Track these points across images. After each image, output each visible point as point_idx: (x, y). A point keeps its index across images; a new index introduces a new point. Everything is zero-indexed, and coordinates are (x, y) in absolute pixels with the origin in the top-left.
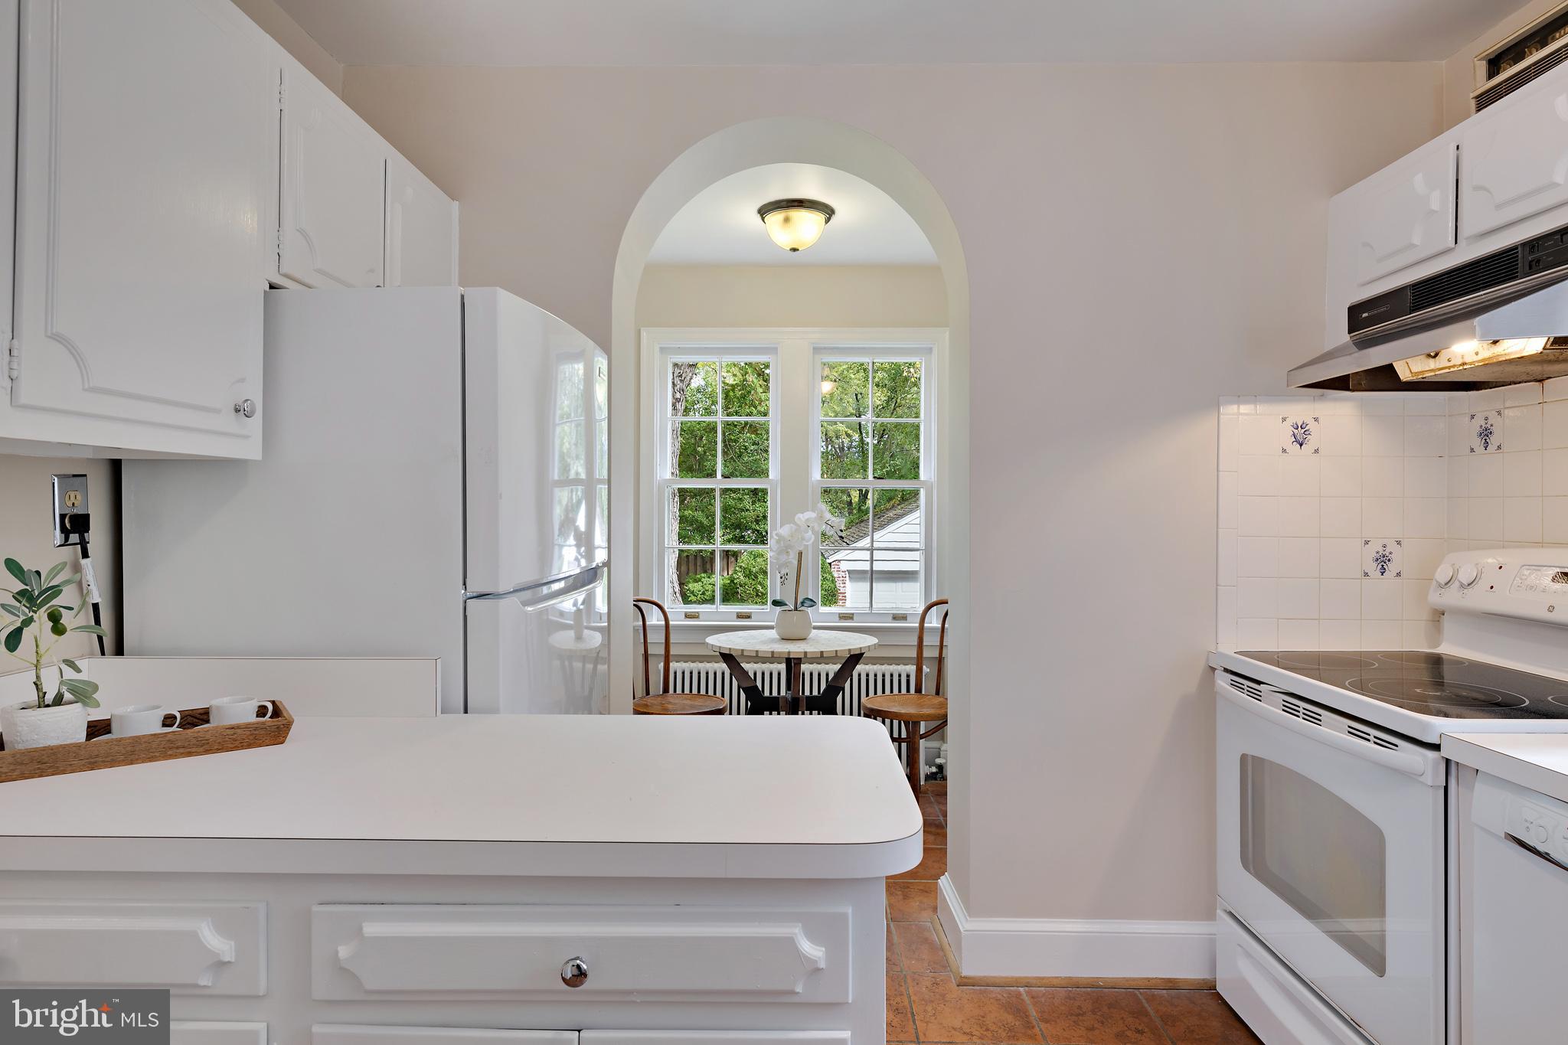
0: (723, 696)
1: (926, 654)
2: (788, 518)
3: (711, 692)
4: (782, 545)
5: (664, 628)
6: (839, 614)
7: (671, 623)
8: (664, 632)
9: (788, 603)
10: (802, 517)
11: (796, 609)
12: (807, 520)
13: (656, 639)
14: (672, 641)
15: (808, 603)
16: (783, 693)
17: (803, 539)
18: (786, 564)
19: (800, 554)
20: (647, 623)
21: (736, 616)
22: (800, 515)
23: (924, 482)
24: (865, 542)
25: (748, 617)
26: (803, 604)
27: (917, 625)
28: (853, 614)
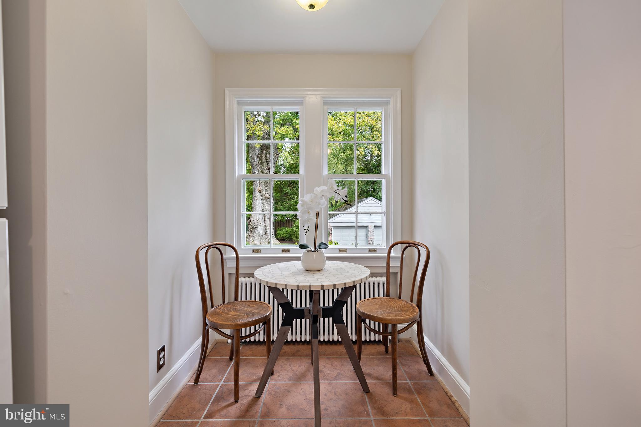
0: (269, 303)
1: (392, 271)
2: (310, 190)
3: (262, 300)
4: (305, 208)
5: (236, 259)
6: (339, 249)
7: (240, 256)
8: (236, 261)
9: (309, 246)
10: (318, 190)
11: (315, 250)
12: (322, 191)
13: (230, 266)
14: (240, 266)
15: (323, 246)
16: (308, 306)
17: (319, 204)
18: (308, 221)
19: (318, 214)
20: (224, 256)
21: (281, 251)
22: (317, 188)
23: (385, 177)
24: (353, 209)
25: (288, 251)
26: (319, 246)
27: (386, 255)
28: (347, 249)
